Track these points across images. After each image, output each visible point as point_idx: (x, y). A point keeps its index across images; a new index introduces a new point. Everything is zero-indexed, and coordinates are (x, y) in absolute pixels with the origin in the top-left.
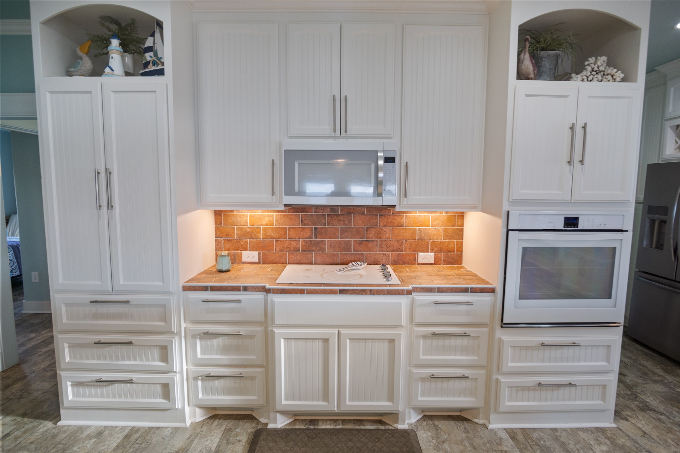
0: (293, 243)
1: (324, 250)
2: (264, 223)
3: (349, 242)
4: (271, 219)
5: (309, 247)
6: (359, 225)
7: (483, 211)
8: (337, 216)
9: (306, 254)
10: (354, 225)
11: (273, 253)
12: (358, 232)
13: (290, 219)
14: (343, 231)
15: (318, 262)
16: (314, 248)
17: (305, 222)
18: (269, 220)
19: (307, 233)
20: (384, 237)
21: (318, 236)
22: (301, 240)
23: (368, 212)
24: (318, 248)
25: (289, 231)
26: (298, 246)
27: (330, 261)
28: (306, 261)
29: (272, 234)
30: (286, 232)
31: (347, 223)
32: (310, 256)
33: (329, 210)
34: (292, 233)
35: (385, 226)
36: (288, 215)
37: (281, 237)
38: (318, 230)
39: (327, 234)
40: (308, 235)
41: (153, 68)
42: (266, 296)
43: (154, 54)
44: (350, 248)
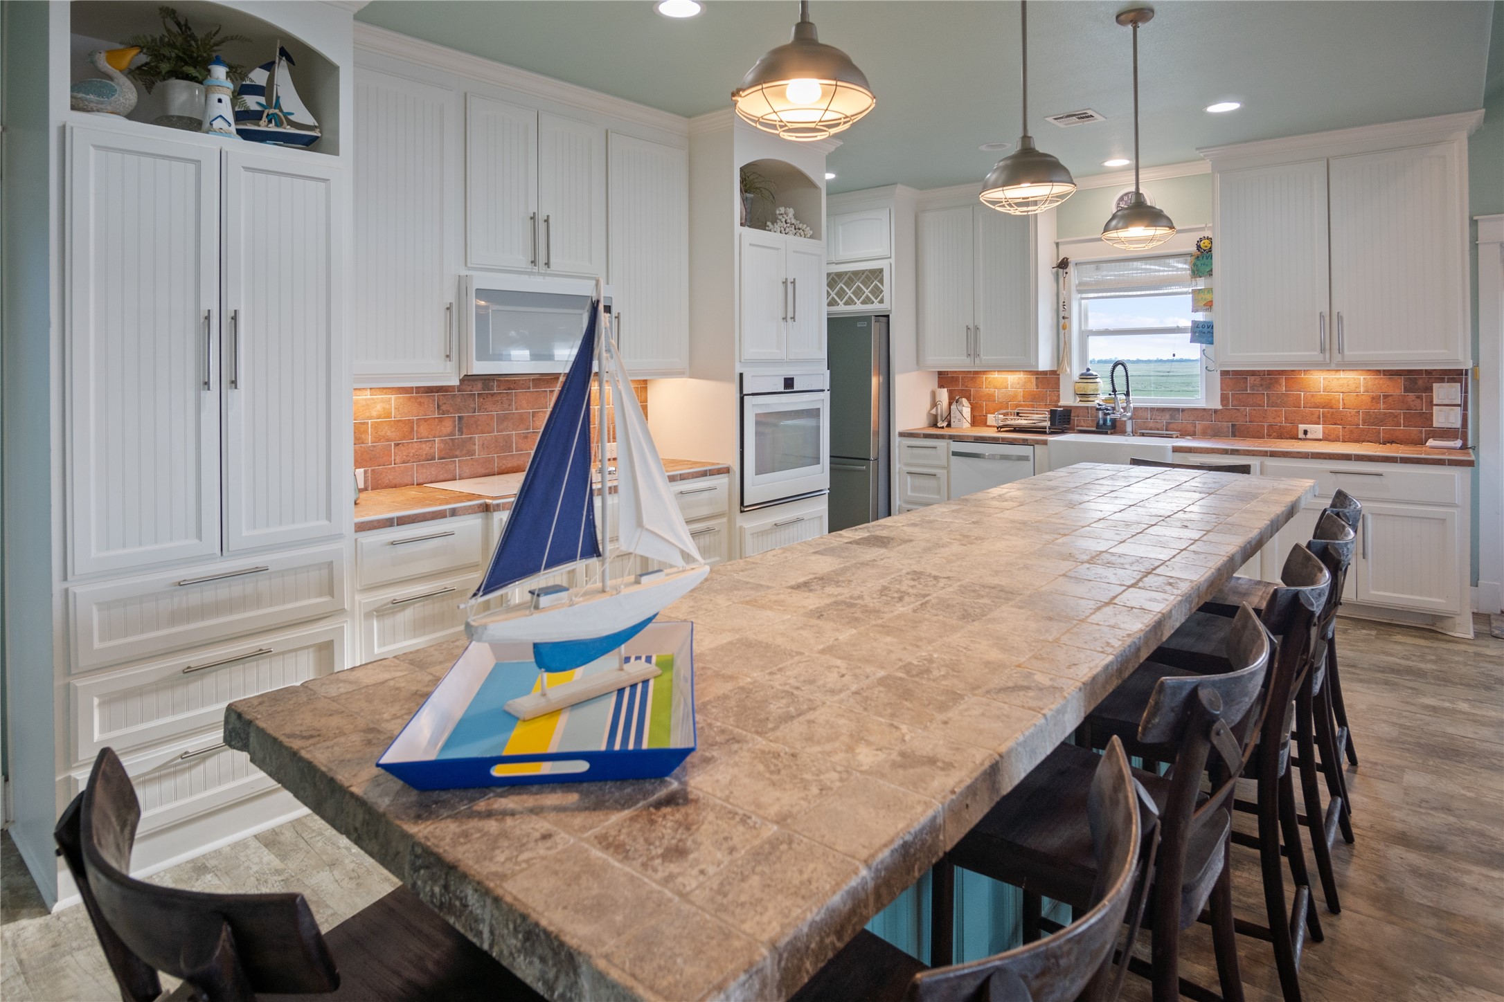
0: (424, 446)
1: (473, 454)
2: (374, 413)
3: (509, 436)
4: (388, 406)
5: (452, 450)
6: (523, 409)
7: (693, 375)
8: (492, 395)
9: (446, 464)
10: (516, 409)
11: (390, 469)
12: (521, 419)
13: (420, 404)
14: (502, 419)
15: (465, 475)
16: (458, 453)
17: (444, 408)
18: (384, 409)
19: (447, 426)
21: (465, 430)
22: (436, 439)
23: (535, 386)
24: (465, 452)
25: (418, 426)
26: (432, 451)
27: (483, 471)
28: (446, 476)
29: (389, 433)
30: (413, 428)
31: (506, 406)
32: (451, 467)
33: (480, 385)
34: (424, 431)
36: (416, 398)
37: (404, 438)
38: (464, 421)
39: (477, 426)
40: (449, 430)
41: (272, 128)
42: (487, 518)
43: (269, 100)
44: (511, 446)
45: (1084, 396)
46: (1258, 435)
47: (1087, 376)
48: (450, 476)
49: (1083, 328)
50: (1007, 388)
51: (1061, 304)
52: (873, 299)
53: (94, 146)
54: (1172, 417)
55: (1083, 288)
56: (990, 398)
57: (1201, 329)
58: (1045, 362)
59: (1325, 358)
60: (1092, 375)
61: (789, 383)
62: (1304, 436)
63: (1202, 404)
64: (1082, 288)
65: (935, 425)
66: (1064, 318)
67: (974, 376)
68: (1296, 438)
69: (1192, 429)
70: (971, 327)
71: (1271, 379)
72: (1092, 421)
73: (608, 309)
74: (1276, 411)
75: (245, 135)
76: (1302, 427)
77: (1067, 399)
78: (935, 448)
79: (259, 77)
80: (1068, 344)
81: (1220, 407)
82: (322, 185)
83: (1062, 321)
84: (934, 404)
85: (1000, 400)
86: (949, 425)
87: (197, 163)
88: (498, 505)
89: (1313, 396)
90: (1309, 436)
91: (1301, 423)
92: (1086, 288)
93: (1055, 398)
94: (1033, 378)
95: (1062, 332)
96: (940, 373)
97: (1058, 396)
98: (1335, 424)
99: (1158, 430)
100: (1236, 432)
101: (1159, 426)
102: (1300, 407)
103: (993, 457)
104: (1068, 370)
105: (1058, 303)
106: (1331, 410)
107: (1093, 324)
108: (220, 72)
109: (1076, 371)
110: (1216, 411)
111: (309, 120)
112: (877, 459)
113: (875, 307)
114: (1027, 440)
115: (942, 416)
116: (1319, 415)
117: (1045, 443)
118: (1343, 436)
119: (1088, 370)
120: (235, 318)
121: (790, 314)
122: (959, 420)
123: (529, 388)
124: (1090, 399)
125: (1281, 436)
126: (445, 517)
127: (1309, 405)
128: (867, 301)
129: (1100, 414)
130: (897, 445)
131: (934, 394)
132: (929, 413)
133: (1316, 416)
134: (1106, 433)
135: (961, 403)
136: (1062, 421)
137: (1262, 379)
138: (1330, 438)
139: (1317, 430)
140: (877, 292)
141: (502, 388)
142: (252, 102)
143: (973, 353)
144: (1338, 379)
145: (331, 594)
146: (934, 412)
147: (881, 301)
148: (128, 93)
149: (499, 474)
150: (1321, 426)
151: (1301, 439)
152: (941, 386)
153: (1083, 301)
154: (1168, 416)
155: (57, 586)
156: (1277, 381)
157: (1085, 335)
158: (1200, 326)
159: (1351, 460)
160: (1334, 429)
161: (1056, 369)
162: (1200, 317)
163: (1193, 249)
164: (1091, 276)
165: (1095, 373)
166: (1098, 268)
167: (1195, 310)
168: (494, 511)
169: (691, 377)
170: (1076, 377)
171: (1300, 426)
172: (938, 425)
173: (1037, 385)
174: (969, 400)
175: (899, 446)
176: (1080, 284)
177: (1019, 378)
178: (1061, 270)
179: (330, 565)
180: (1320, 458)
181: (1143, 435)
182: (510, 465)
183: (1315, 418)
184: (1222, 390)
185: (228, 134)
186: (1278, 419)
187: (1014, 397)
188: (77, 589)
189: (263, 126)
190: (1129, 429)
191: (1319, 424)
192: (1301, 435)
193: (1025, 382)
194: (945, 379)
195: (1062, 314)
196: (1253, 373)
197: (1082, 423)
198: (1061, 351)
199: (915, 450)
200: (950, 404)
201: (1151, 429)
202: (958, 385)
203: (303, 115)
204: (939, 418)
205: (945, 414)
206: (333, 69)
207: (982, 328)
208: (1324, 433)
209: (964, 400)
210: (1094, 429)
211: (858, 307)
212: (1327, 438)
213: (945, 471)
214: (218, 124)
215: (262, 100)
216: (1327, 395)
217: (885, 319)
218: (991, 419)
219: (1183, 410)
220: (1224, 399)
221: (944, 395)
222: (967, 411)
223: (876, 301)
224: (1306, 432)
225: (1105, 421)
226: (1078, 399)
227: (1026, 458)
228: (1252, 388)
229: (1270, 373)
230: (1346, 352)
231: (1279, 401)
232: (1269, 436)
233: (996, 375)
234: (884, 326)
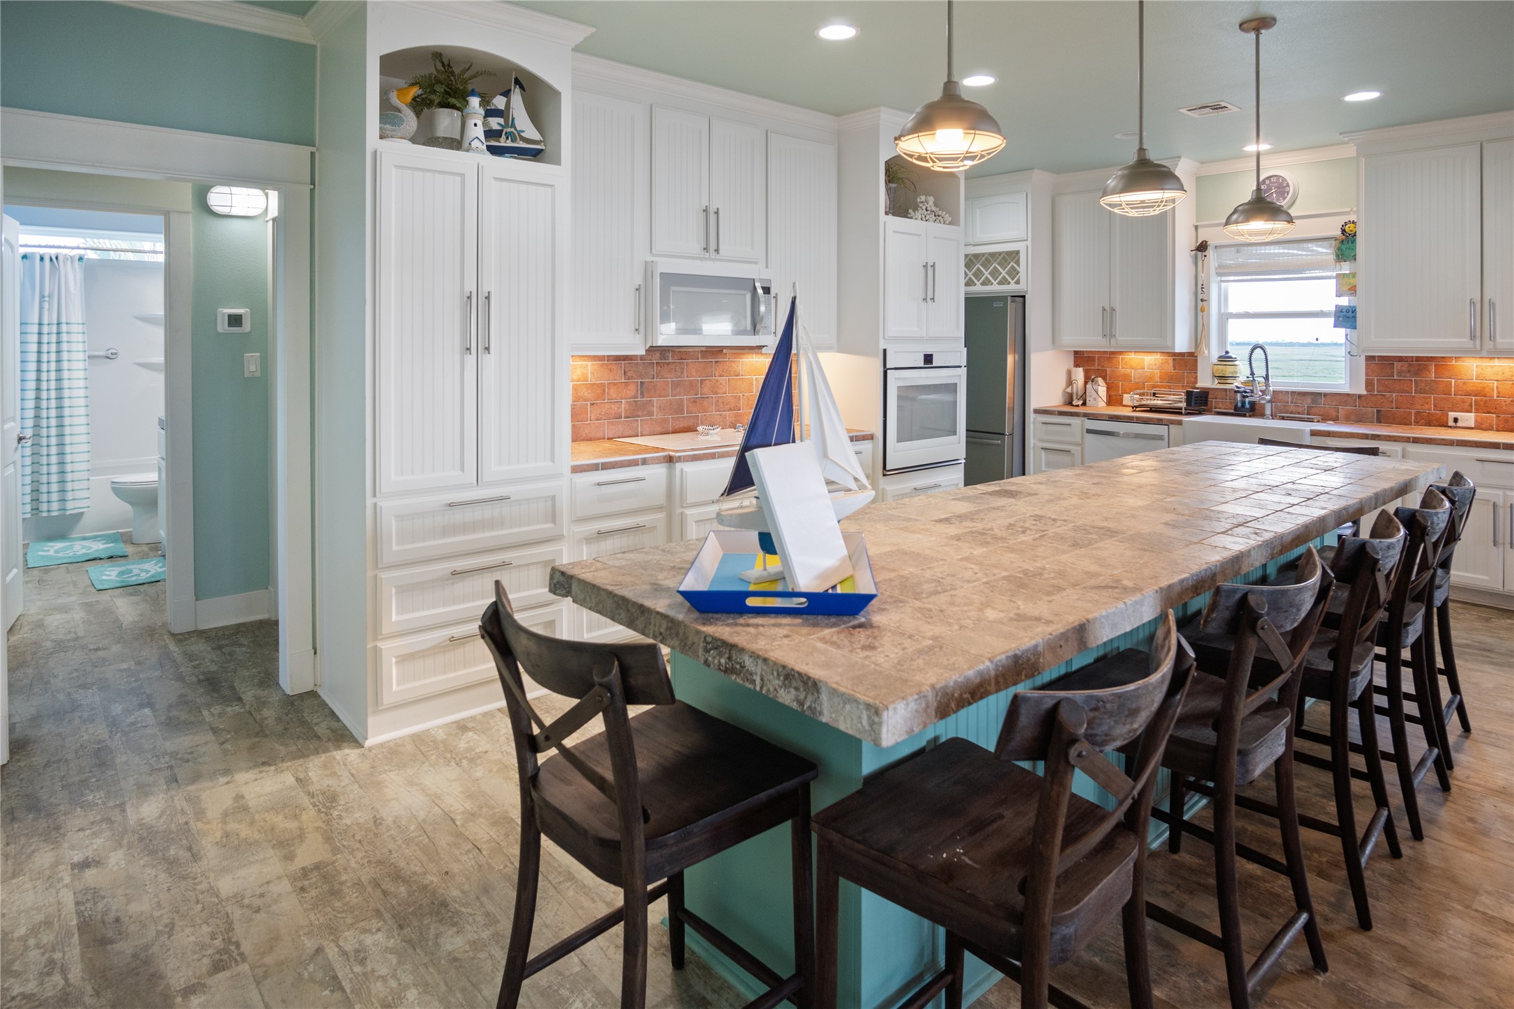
0: (613, 406)
1: (652, 415)
3: (682, 400)
4: (585, 372)
5: (634, 411)
6: (692, 376)
7: (841, 350)
8: (668, 364)
9: (631, 422)
10: (687, 377)
11: (587, 424)
12: (692, 385)
13: (610, 371)
14: (676, 385)
15: (646, 432)
16: (640, 413)
17: (629, 374)
18: (582, 373)
19: (632, 390)
20: (720, 391)
21: (645, 394)
22: (623, 401)
23: (703, 358)
24: (645, 412)
25: (609, 389)
26: (620, 410)
27: (659, 429)
28: (630, 433)
29: (586, 394)
30: (604, 391)
31: (679, 374)
32: (635, 425)
33: (658, 355)
34: (613, 392)
35: (721, 376)
36: (607, 365)
37: (598, 398)
38: (645, 385)
39: (655, 391)
40: (632, 393)
41: (509, 144)
42: (670, 468)
43: (506, 121)
44: (683, 410)
45: (1222, 378)
46: (1405, 422)
47: (1226, 359)
48: (634, 433)
49: (1223, 311)
50: (1143, 368)
51: (1199, 286)
52: (1010, 279)
53: (395, 166)
54: (1314, 401)
55: (1223, 271)
56: (1126, 378)
57: (1345, 313)
58: (1182, 343)
59: (1475, 346)
60: (1231, 357)
61: (928, 359)
62: (1454, 424)
63: (1346, 389)
64: (1221, 271)
65: (1070, 403)
66: (1202, 300)
67: (1110, 356)
68: (1446, 425)
69: (1335, 414)
70: (1107, 308)
71: (1419, 365)
72: (1231, 403)
73: (767, 290)
74: (1424, 397)
75: (494, 151)
76: (1452, 415)
77: (1205, 381)
78: (1070, 425)
79: (499, 102)
80: (1206, 327)
81: (1365, 393)
82: (549, 189)
83: (1200, 304)
84: (1070, 382)
85: (1137, 380)
86: (1084, 404)
87: (462, 175)
88: (680, 457)
89: (1464, 383)
90: (1459, 424)
91: (1451, 411)
92: (1226, 271)
93: (1193, 380)
94: (1170, 360)
95: (1200, 314)
96: (1076, 353)
97: (1196, 378)
98: (1488, 413)
99: (1299, 413)
100: (1381, 418)
101: (1300, 410)
102: (1451, 395)
103: (1127, 436)
104: (1206, 352)
105: (1196, 285)
106: (1484, 398)
107: (1233, 308)
108: (475, 102)
109: (1214, 353)
110: (1360, 396)
111: (537, 136)
112: (1012, 434)
113: (1012, 288)
114: (1162, 420)
115: (1077, 395)
116: (1471, 403)
117: (1180, 423)
118: (1497, 425)
119: (1227, 352)
120: (488, 298)
121: (930, 295)
122: (1095, 399)
123: (698, 358)
124: (1228, 381)
125: (1429, 424)
126: (638, 465)
127: (1460, 393)
128: (1004, 282)
129: (1239, 397)
130: (1032, 421)
131: (1069, 373)
132: (1064, 391)
133: (1468, 404)
134: (1244, 416)
135: (1097, 382)
136: (1199, 402)
137: (1410, 365)
138: (1483, 426)
139: (1468, 418)
140: (1014, 273)
141: (676, 358)
142: (495, 123)
143: (1109, 333)
144: (1492, 367)
145: (554, 521)
146: (1069, 390)
147: (1018, 282)
148: (410, 121)
149: (673, 433)
150: (1473, 414)
151: (1451, 427)
152: (1077, 365)
153: (1223, 284)
154: (1309, 401)
155: (369, 501)
156: (1426, 368)
157: (1225, 317)
158: (1344, 310)
159: (1499, 448)
160: (1487, 418)
161: (1193, 351)
162: (1344, 301)
163: (1339, 233)
164: (1230, 258)
165: (1233, 356)
166: (1238, 252)
167: (1339, 295)
168: (677, 462)
169: (839, 351)
170: (1215, 361)
171: (1450, 413)
172: (1073, 403)
173: (1174, 366)
174: (1104, 379)
175: (1034, 423)
176: (1220, 267)
177: (1156, 359)
178: (1199, 253)
179: (553, 498)
180: (1466, 446)
181: (1283, 418)
182: (681, 426)
183: (1466, 406)
184: (1367, 375)
185: (480, 151)
186: (1427, 406)
187: (1151, 378)
188: (383, 504)
189: (503, 142)
190: (1268, 411)
191: (1471, 412)
192: (1451, 423)
193: (1162, 363)
194: (1080, 358)
195: (1200, 297)
196: (1401, 359)
197: (1220, 405)
198: (1199, 333)
199: (1050, 427)
200: (1086, 383)
201: (1291, 413)
202: (1094, 365)
203: (531, 132)
204: (1075, 397)
205: (1080, 393)
206: (556, 94)
207: (1118, 309)
208: (1476, 421)
209: (1100, 380)
210: (1232, 411)
211: (995, 288)
212: (1479, 427)
213: (1079, 448)
214: (475, 144)
215: (501, 121)
216: (1481, 383)
217: (1021, 299)
218: (1127, 399)
219: (1326, 395)
220: (1369, 384)
221: (1079, 374)
222: (1103, 390)
223: (1012, 282)
224: (1456, 420)
225: (1243, 403)
226: (1217, 381)
227: (1160, 438)
228: (1400, 373)
229: (1418, 359)
230: (1498, 339)
231: (1428, 388)
232: (1417, 423)
233: (1132, 356)
234: (1020, 306)
